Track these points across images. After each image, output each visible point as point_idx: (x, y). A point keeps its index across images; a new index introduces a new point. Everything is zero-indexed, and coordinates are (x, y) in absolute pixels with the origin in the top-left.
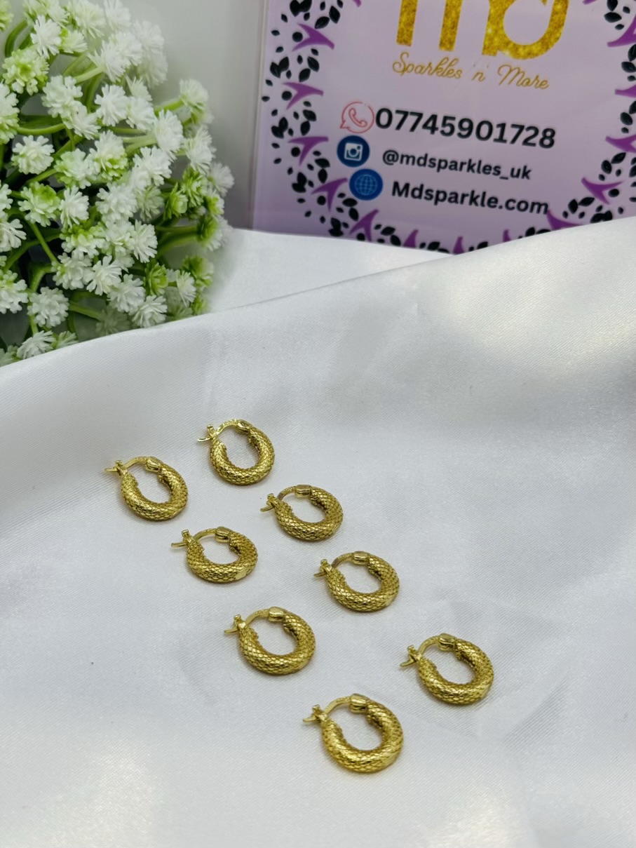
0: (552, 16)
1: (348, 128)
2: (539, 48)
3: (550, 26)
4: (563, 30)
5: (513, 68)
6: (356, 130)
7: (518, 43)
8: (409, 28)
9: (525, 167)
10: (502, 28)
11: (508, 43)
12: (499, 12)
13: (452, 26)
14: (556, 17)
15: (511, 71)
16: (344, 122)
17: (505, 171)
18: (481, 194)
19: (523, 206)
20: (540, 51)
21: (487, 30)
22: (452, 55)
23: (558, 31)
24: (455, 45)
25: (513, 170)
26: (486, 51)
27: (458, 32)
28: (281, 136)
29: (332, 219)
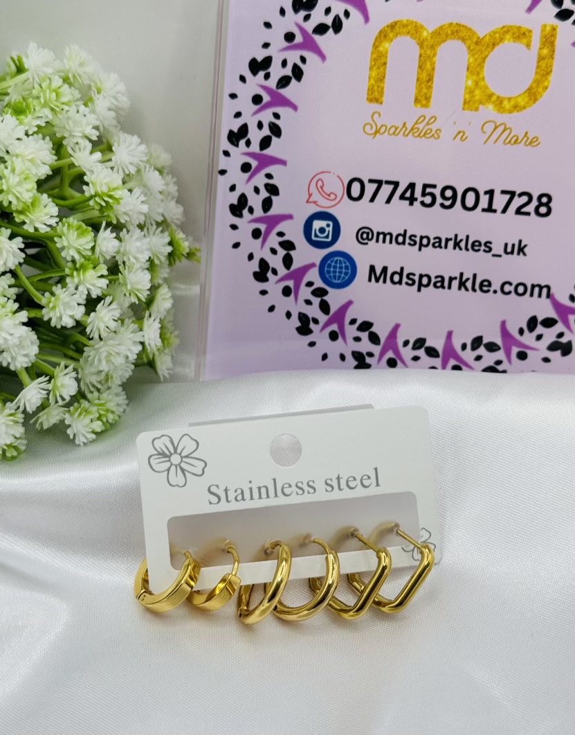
0: (539, 62)
1: (315, 202)
2: (526, 99)
3: (536, 73)
4: (551, 77)
5: (497, 125)
6: (324, 205)
7: (502, 94)
8: (379, 84)
9: (520, 242)
10: (483, 79)
11: (490, 96)
12: (478, 61)
13: (427, 79)
14: (543, 64)
15: (496, 128)
16: (310, 195)
17: (498, 248)
18: (471, 277)
19: (521, 289)
20: (527, 103)
21: (466, 82)
22: (428, 113)
23: (546, 79)
24: (432, 100)
25: (506, 245)
26: (466, 106)
27: (434, 85)
28: (240, 216)
29: (300, 314)
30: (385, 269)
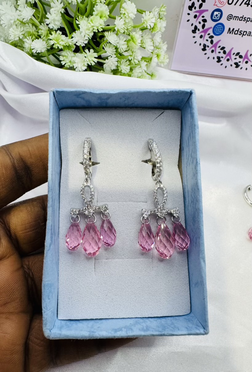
1: (216, 5)
6: (219, 6)
16: (215, 2)
28: (191, 10)
29: (204, 44)
30: (233, 29)
